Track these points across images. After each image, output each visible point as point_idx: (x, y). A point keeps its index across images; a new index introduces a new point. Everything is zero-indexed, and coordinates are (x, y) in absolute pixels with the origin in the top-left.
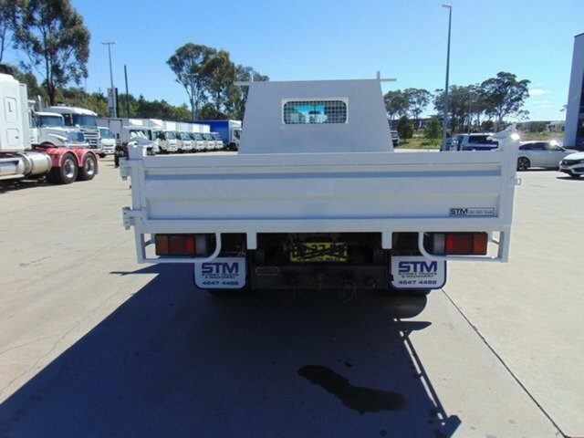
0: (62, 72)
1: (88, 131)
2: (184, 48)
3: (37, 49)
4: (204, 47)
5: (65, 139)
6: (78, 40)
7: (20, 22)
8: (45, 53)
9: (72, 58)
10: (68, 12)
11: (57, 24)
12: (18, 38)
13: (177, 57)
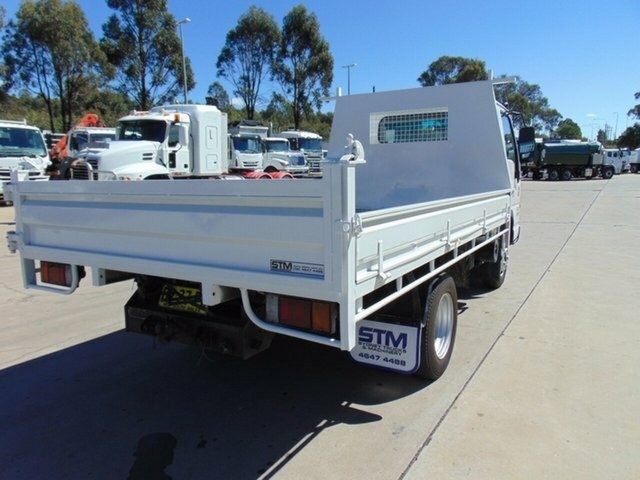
0: (306, 98)
1: (312, 154)
2: (437, 63)
3: (288, 79)
4: (460, 58)
5: (286, 163)
6: (322, 67)
7: (275, 56)
8: (294, 82)
9: (318, 85)
10: (316, 41)
11: (307, 53)
12: (275, 71)
13: (430, 73)
